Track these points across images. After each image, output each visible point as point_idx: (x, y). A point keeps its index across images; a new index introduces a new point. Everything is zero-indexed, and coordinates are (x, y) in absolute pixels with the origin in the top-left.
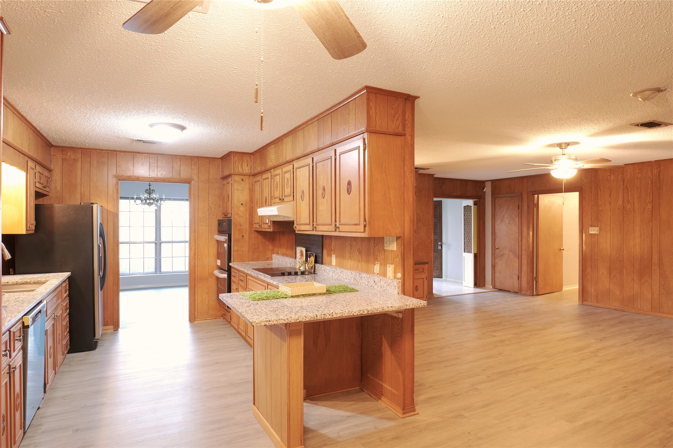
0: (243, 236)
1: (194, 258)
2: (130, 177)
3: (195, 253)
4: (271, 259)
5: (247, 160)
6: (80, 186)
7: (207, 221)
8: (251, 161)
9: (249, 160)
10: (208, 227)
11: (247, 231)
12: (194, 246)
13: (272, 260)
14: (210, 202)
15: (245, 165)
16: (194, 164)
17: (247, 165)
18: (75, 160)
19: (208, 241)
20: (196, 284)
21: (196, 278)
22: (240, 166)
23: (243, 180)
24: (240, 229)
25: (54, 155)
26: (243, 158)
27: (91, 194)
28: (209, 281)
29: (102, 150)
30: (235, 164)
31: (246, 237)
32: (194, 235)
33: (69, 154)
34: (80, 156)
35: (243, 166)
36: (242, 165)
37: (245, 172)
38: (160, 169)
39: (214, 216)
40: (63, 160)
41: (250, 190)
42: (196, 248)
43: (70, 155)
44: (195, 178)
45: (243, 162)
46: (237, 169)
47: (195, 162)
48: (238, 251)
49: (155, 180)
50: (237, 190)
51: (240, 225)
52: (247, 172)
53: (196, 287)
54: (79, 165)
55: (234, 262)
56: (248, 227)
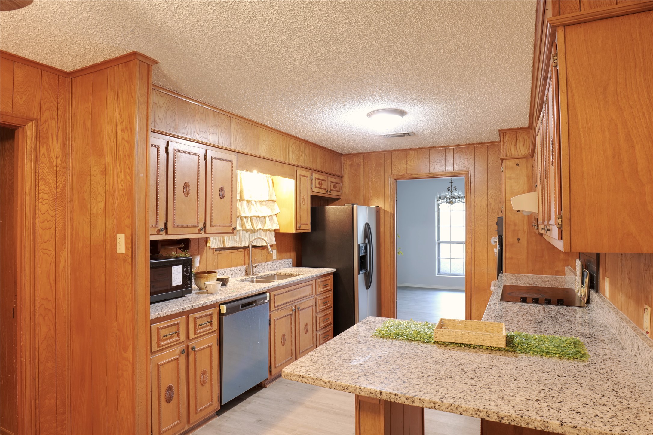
0: (519, 240)
1: (470, 264)
2: (404, 175)
3: (471, 257)
4: (563, 273)
5: (524, 138)
6: (362, 189)
7: (486, 220)
8: (529, 138)
9: (526, 137)
10: (486, 227)
11: (524, 233)
12: (470, 249)
13: (564, 275)
14: (490, 197)
15: (520, 145)
16: (469, 153)
17: (523, 145)
18: (359, 165)
19: (487, 244)
20: (473, 295)
21: (473, 287)
22: (513, 146)
23: (517, 165)
24: (514, 230)
25: (344, 163)
26: (517, 136)
27: (371, 196)
28: (488, 293)
29: (379, 152)
30: (505, 146)
31: (524, 240)
32: (470, 236)
33: (354, 160)
34: (363, 160)
35: (518, 146)
36: (515, 145)
37: (520, 154)
38: (432, 163)
39: (494, 213)
40: (351, 166)
41: (528, 177)
42: (473, 252)
43: (356, 160)
44: (470, 169)
45: (518, 141)
46: (508, 151)
47: (470, 151)
48: (512, 258)
49: (428, 176)
50: (510, 178)
51: (515, 225)
52: (523, 153)
53: (473, 299)
54: (362, 169)
55: (505, 273)
56: (526, 228)
